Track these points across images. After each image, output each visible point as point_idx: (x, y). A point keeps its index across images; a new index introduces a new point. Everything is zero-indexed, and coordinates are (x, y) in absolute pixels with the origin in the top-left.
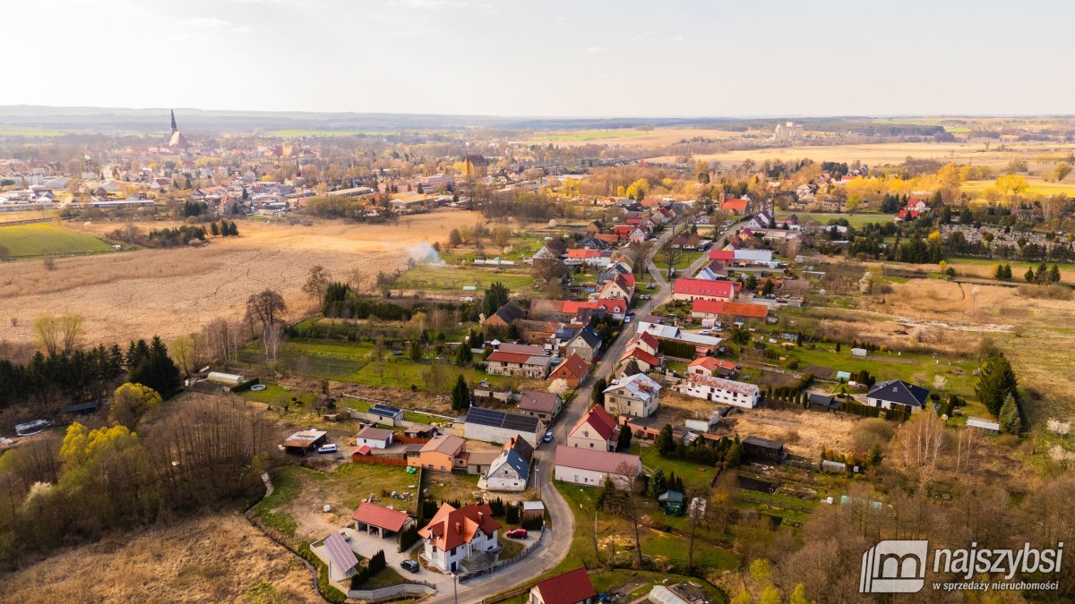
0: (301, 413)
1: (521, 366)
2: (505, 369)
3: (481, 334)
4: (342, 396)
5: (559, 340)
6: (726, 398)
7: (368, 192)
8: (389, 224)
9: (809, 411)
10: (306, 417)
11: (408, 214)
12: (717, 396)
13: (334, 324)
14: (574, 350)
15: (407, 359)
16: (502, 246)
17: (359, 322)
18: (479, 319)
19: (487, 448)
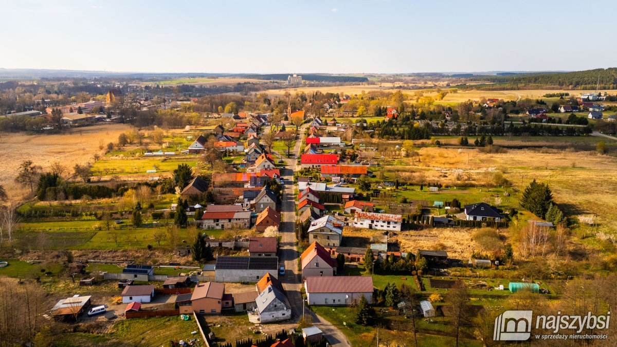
0: (54, 282)
1: (230, 220)
2: (217, 225)
3: (186, 201)
4: (87, 262)
5: (246, 200)
6: (382, 226)
7: (39, 114)
8: (64, 134)
9: (436, 228)
10: (61, 285)
11: (76, 127)
12: (376, 226)
13: (51, 206)
14: (262, 206)
15: (130, 226)
16: (161, 144)
17: (73, 202)
18: (175, 191)
19: (239, 288)
